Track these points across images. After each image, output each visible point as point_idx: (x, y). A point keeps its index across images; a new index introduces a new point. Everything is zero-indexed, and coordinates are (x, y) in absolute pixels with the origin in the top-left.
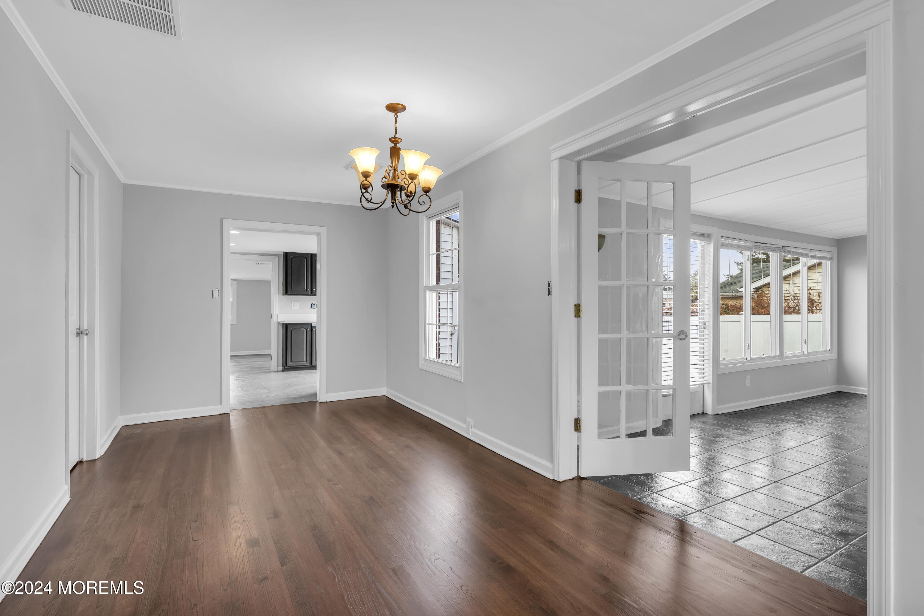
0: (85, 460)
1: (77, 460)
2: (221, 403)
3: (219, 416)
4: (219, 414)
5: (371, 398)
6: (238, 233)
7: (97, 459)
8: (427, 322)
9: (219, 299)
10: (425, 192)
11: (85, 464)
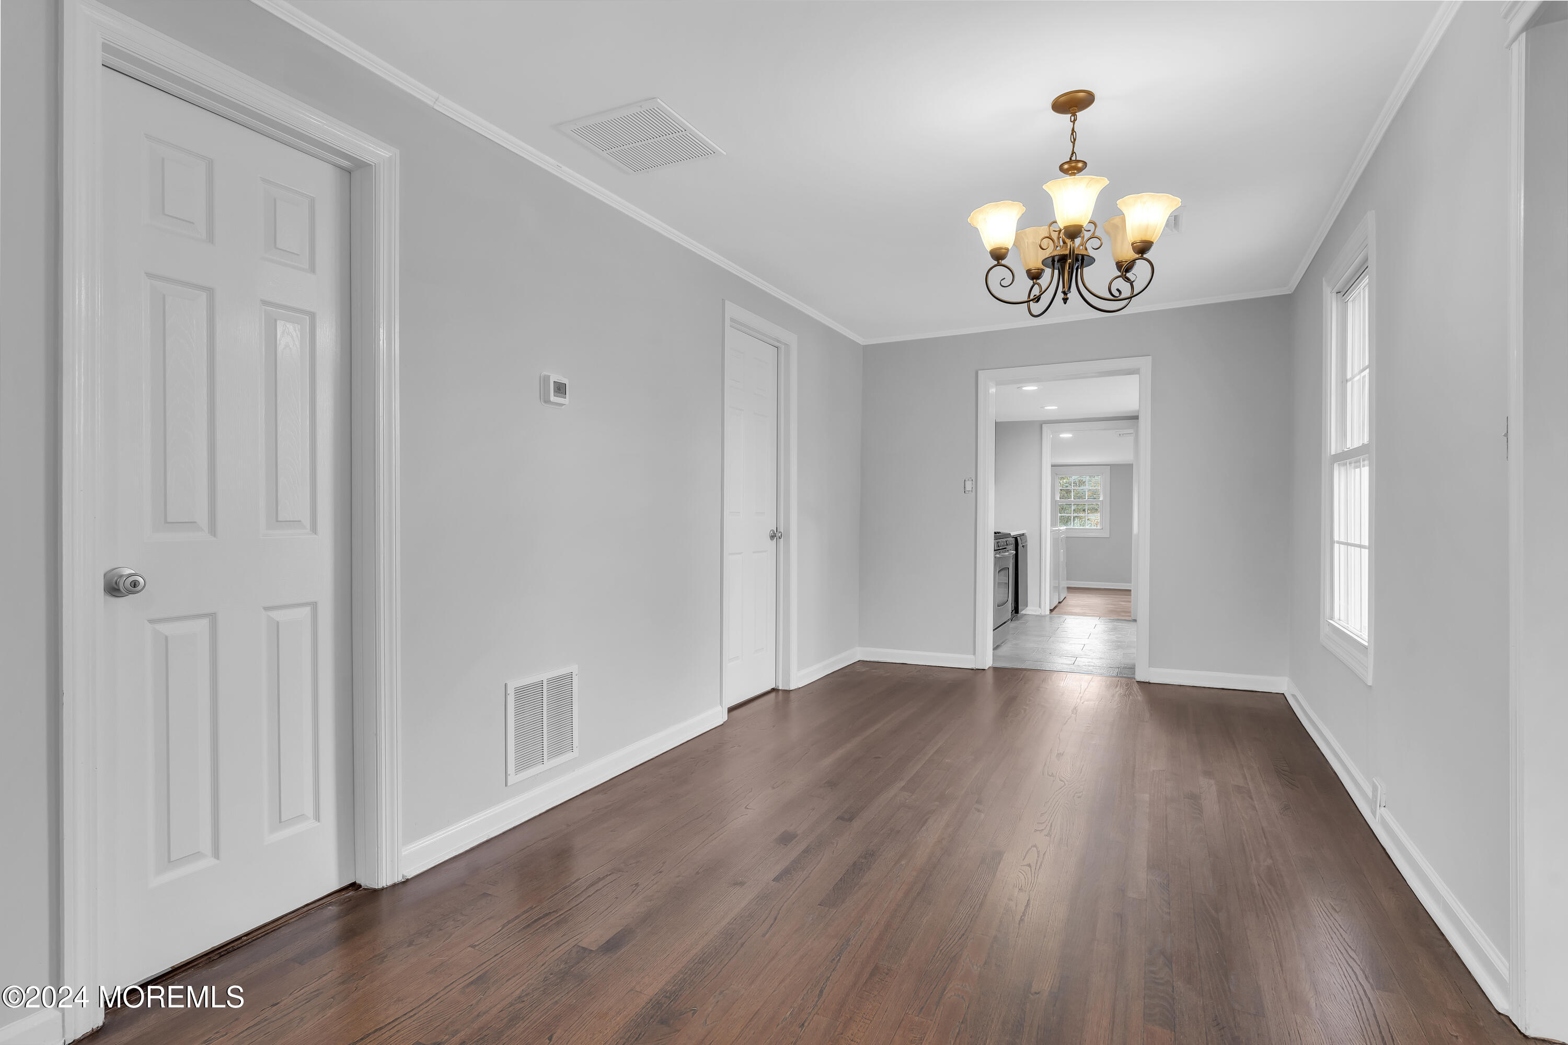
0: (780, 688)
1: (773, 686)
2: (974, 654)
3: (970, 671)
4: (970, 668)
5: (1245, 692)
6: (1036, 388)
7: (791, 690)
8: (1336, 538)
9: (974, 493)
10: (1138, 253)
11: (780, 692)
